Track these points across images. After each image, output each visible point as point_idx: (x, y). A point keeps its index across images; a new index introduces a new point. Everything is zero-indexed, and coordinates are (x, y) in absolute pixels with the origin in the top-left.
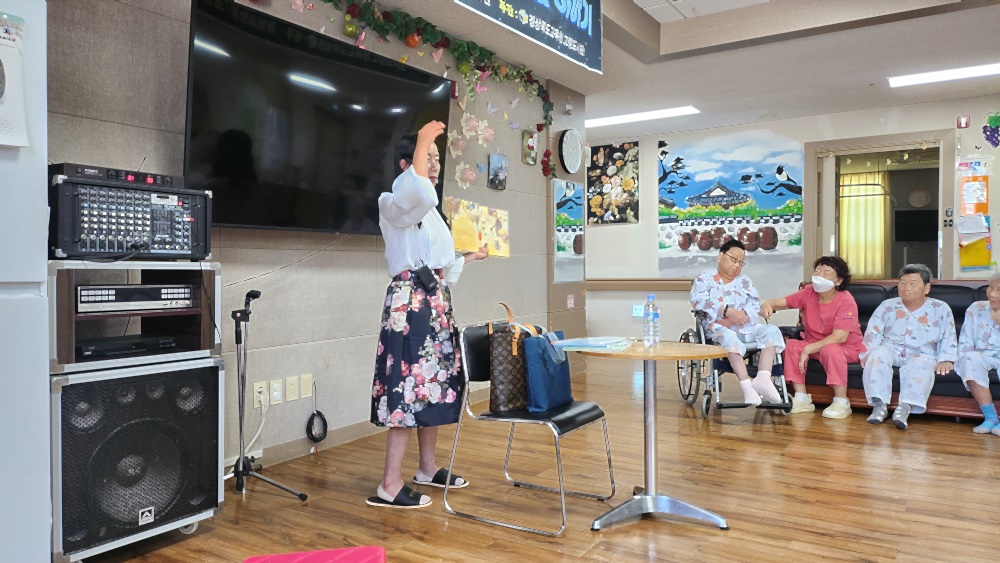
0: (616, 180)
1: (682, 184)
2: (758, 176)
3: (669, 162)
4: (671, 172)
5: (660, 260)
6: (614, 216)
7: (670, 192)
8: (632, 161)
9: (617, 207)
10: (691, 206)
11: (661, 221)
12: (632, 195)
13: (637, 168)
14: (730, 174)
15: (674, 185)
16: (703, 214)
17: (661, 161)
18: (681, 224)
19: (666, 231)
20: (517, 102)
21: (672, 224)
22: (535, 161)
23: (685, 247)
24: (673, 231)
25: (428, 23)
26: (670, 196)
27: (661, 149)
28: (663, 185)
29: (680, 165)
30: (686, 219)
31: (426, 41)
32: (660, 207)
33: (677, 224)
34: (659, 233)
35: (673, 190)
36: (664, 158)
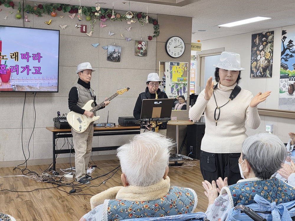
0: (263, 53)
1: (291, 56)
3: (286, 43)
4: (287, 49)
5: (280, 99)
6: (261, 73)
7: (286, 60)
8: (270, 42)
9: (262, 68)
10: (294, 69)
11: (282, 77)
12: (269, 62)
13: (272, 46)
15: (288, 57)
17: (283, 42)
18: (290, 79)
19: (283, 83)
20: (131, 28)
21: (286, 79)
22: (145, 54)
23: (291, 92)
24: (286, 83)
25: (63, 4)
26: (286, 63)
27: (283, 36)
28: (283, 56)
29: (291, 45)
30: (292, 77)
31: (65, 11)
32: (281, 69)
33: (288, 79)
34: (280, 84)
35: (287, 59)
36: (284, 40)
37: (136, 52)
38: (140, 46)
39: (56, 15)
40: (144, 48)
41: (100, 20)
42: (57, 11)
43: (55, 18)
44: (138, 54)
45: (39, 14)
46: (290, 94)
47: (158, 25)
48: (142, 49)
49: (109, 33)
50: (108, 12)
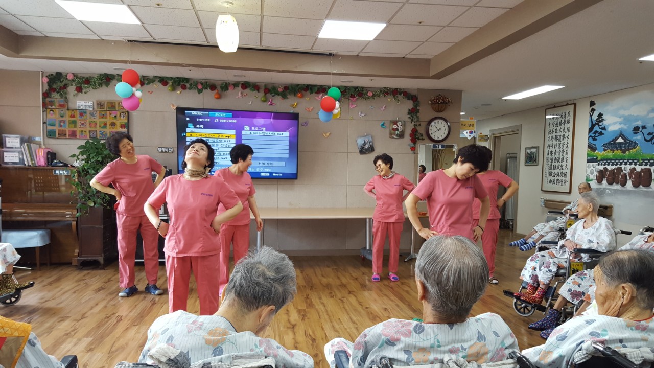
1: (601, 134)
2: (644, 127)
3: (595, 117)
4: (596, 124)
10: (605, 150)
11: (589, 161)
14: (627, 126)
15: (597, 135)
16: (611, 157)
17: (591, 116)
18: (599, 163)
19: (591, 169)
20: (385, 107)
21: (594, 164)
22: (401, 136)
23: (599, 181)
24: (594, 169)
25: (310, 85)
26: (594, 142)
27: (591, 108)
28: (591, 134)
29: (601, 119)
30: (602, 160)
31: (311, 93)
32: (588, 151)
33: (596, 163)
34: (587, 170)
35: (596, 138)
36: (593, 114)
37: (391, 134)
38: (395, 127)
39: (302, 96)
40: (400, 129)
41: (349, 99)
42: (303, 92)
43: (302, 100)
44: (393, 136)
45: (284, 96)
46: (598, 182)
47: (419, 102)
48: (397, 130)
49: (360, 113)
50: (359, 90)
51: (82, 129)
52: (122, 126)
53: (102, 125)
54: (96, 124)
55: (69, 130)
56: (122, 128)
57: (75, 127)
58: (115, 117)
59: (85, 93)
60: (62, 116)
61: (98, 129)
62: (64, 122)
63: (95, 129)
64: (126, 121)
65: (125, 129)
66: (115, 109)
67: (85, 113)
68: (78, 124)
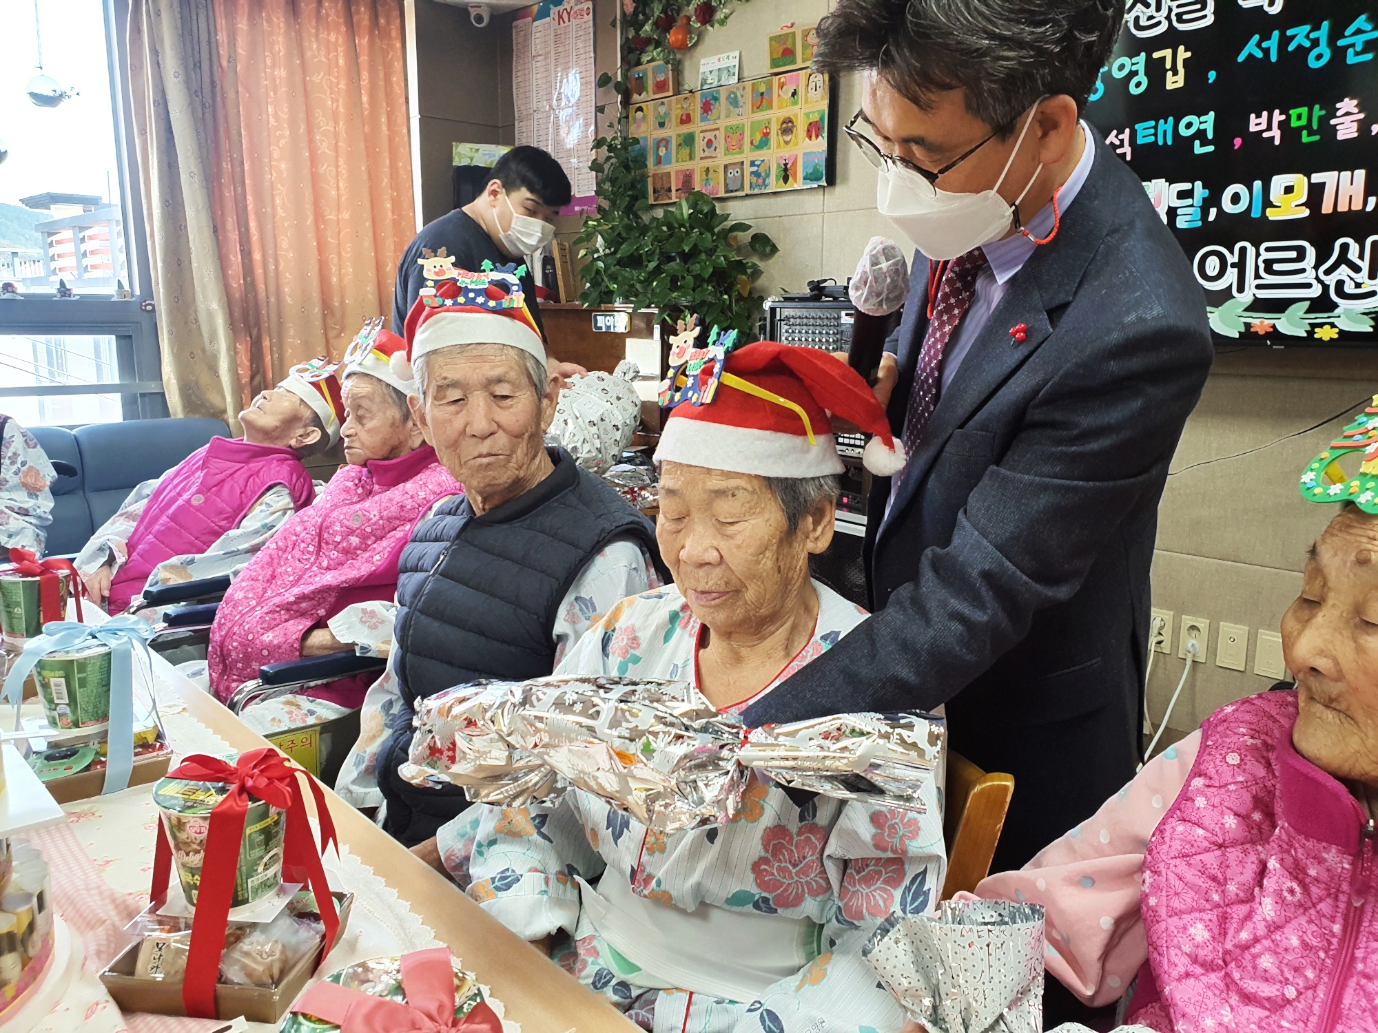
51: (707, 163)
52: (813, 130)
53: (758, 137)
54: (742, 134)
55: (677, 172)
56: (810, 137)
57: (691, 158)
58: (794, 94)
59: (722, 22)
60: (662, 125)
61: (747, 155)
62: (665, 142)
63: (737, 158)
64: (824, 105)
65: (820, 138)
66: (793, 62)
67: (716, 99)
68: (700, 144)
